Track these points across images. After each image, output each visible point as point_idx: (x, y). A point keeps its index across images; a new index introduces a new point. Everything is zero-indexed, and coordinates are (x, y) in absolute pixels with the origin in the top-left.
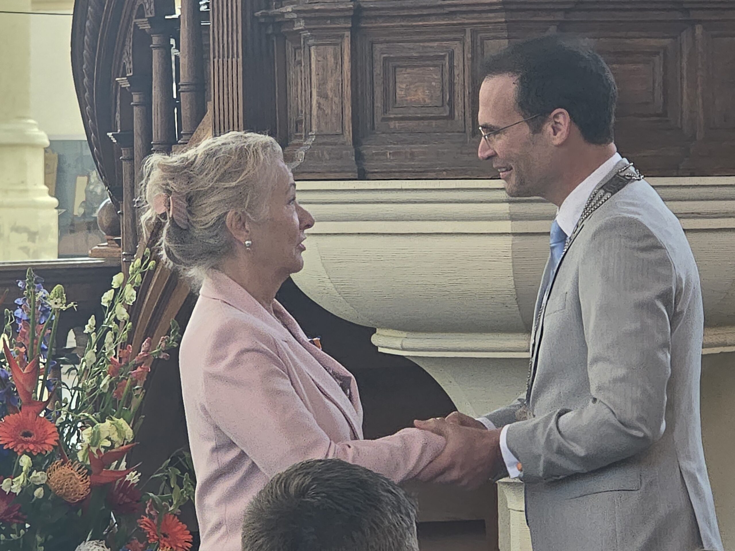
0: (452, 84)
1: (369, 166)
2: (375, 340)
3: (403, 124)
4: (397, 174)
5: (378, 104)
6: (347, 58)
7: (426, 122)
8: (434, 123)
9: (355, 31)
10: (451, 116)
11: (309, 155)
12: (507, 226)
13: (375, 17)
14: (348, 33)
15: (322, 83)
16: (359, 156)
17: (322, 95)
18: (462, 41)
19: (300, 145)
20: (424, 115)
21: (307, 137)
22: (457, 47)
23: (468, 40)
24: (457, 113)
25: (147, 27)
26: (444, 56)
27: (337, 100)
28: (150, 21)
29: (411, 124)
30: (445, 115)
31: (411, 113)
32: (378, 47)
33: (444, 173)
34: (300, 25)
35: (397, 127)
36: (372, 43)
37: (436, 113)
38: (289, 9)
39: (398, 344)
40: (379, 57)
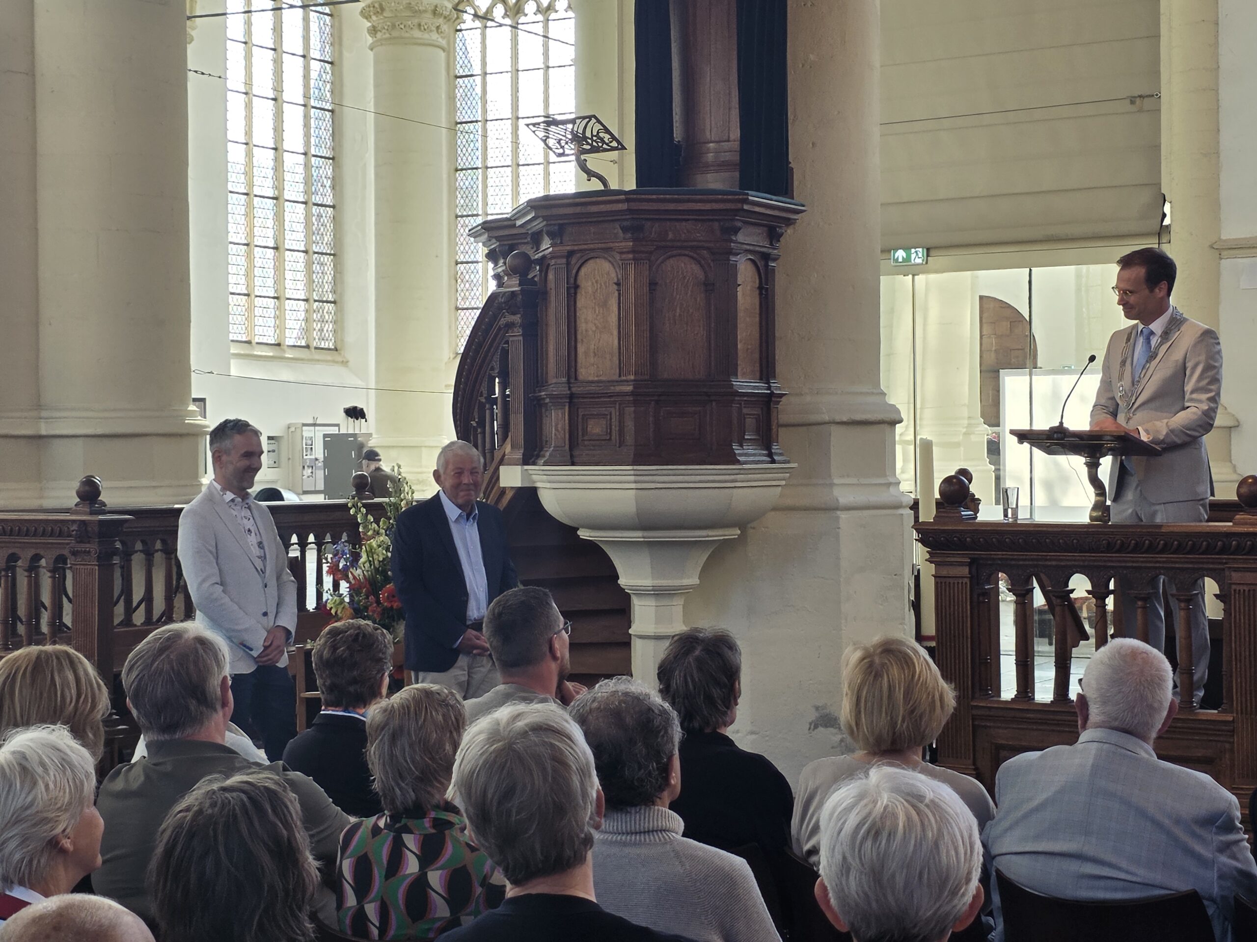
0: (611, 425)
1: (576, 460)
2: (579, 533)
3: (590, 442)
5: (580, 434)
6: (567, 414)
7: (600, 442)
8: (603, 442)
9: (570, 403)
10: (610, 439)
11: (550, 455)
12: (635, 486)
13: (579, 398)
14: (567, 404)
15: (556, 425)
16: (572, 456)
17: (556, 430)
18: (615, 407)
19: (547, 451)
20: (599, 439)
21: (550, 448)
22: (613, 410)
23: (617, 407)
24: (613, 438)
25: (484, 401)
26: (607, 415)
27: (563, 432)
28: (485, 398)
30: (608, 438)
31: (594, 437)
32: (580, 410)
33: (609, 463)
34: (547, 400)
35: (588, 443)
36: (578, 408)
37: (604, 438)
38: (543, 393)
39: (588, 534)
40: (581, 414)
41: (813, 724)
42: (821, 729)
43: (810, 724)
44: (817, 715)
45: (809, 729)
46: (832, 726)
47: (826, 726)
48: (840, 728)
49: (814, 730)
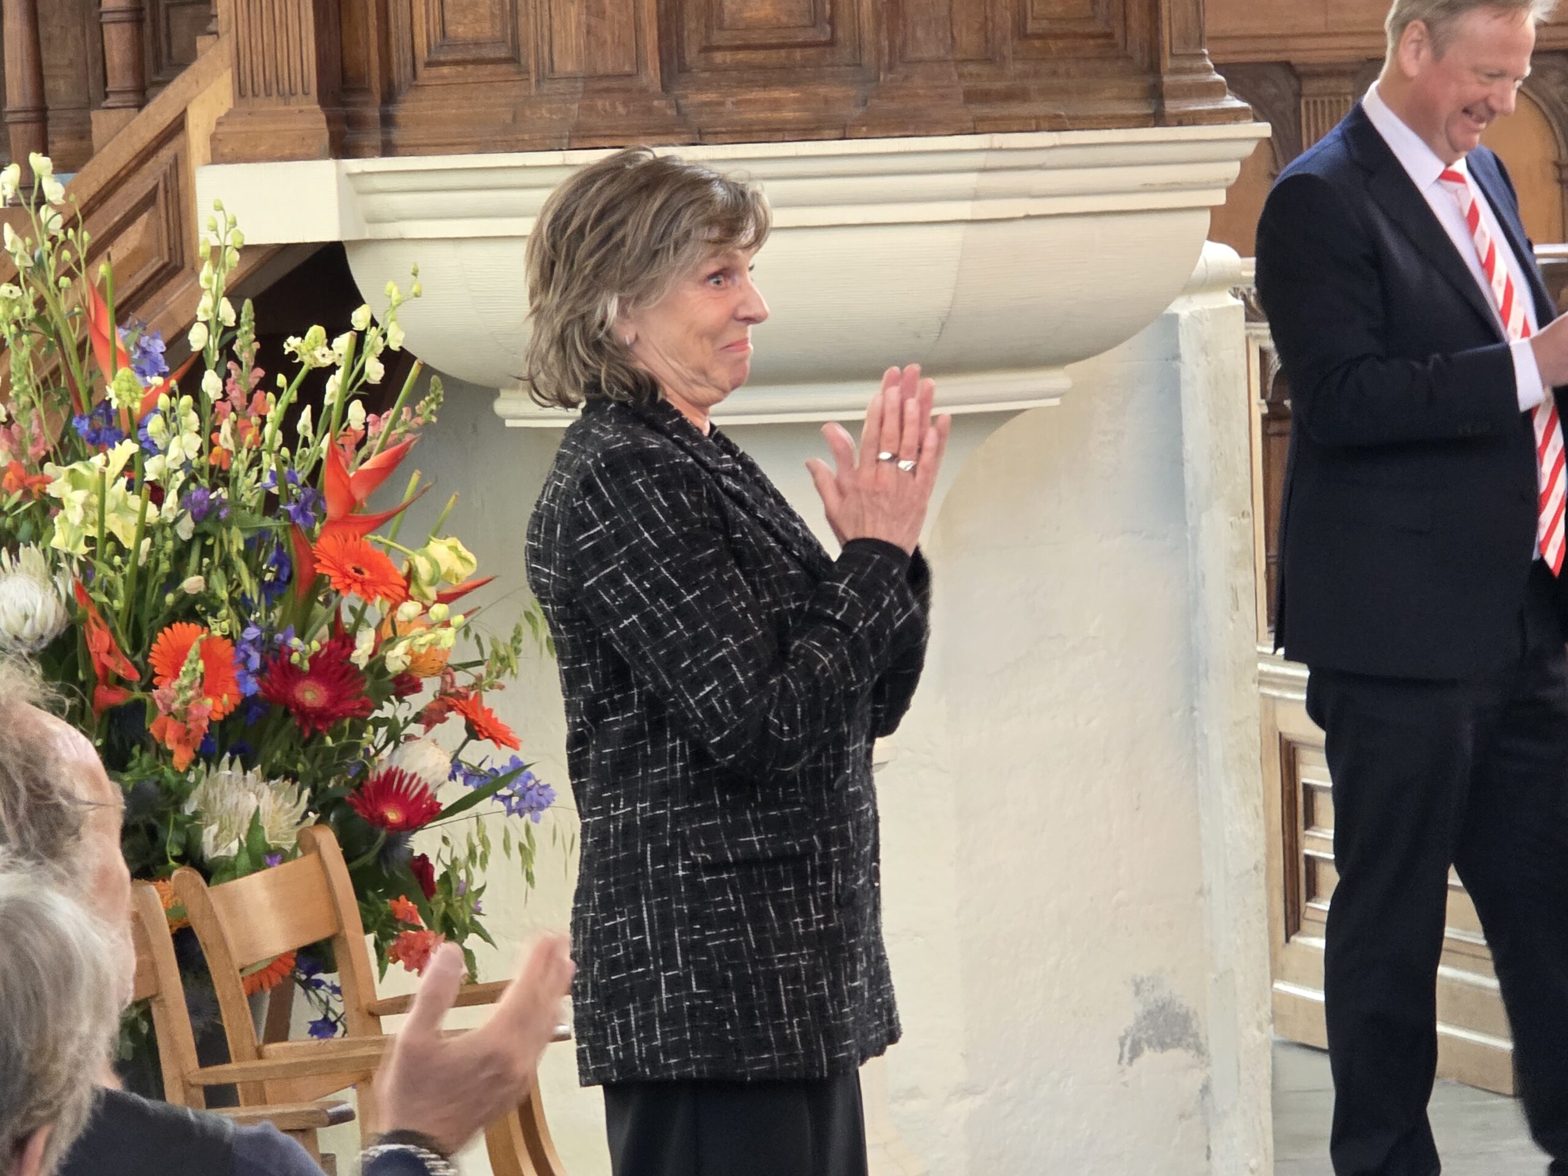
1: (700, 123)
3: (741, 56)
4: (763, 134)
5: (692, 25)
7: (783, 53)
8: (798, 54)
10: (832, 41)
12: (965, 210)
20: (781, 41)
29: (758, 57)
30: (823, 39)
31: (755, 37)
33: (864, 129)
35: (728, 60)
41: (1128, 1042)
42: (1148, 1055)
43: (1122, 1045)
44: (1139, 1009)
45: (1121, 1057)
46: (1177, 1042)
47: (1163, 1046)
48: (1200, 1050)
49: (1131, 1060)
